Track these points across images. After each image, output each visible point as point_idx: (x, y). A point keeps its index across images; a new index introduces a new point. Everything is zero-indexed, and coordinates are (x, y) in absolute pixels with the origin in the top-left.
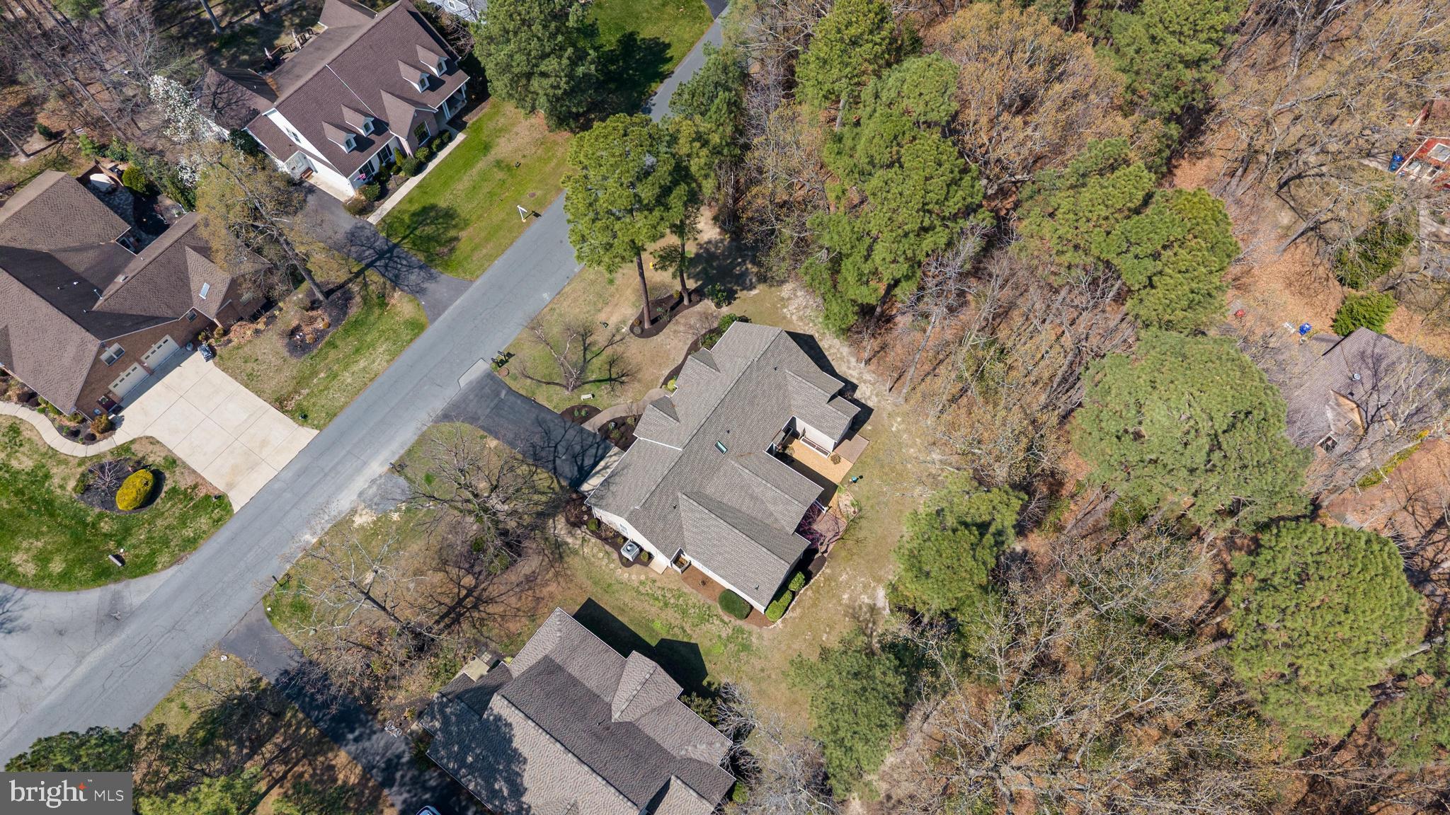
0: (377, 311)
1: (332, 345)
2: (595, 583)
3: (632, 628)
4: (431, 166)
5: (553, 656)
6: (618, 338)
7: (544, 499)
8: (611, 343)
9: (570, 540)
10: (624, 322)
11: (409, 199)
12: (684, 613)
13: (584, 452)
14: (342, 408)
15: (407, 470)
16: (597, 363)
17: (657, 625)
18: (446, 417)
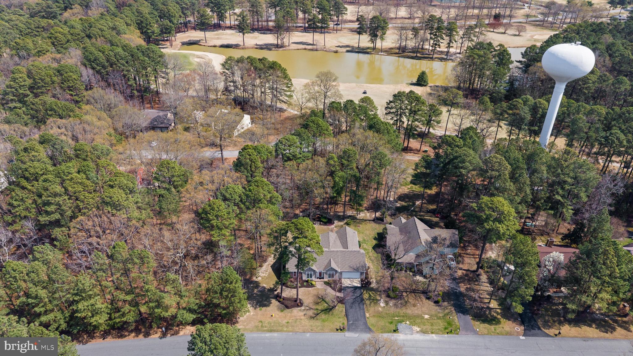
6: (307, 308)
8: (311, 309)
9: (375, 281)
10: (300, 310)
16: (320, 307)
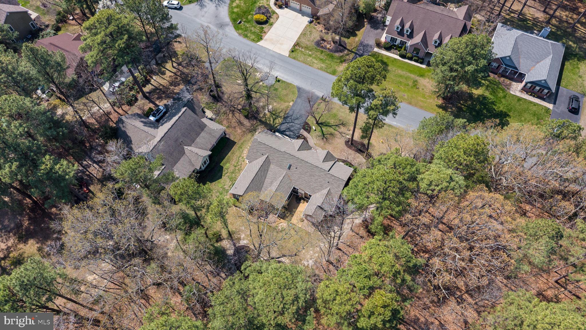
0: (339, 61)
1: (322, 52)
2: (242, 144)
3: (226, 157)
4: (407, 61)
5: (207, 127)
6: (343, 135)
7: (272, 122)
8: (341, 133)
11: (388, 58)
12: (233, 173)
13: (291, 131)
14: (298, 60)
15: (278, 83)
16: (331, 130)
17: (228, 165)
18: (299, 89)
